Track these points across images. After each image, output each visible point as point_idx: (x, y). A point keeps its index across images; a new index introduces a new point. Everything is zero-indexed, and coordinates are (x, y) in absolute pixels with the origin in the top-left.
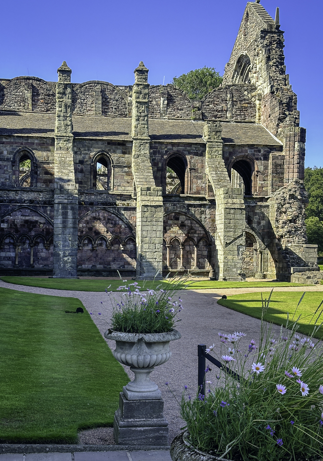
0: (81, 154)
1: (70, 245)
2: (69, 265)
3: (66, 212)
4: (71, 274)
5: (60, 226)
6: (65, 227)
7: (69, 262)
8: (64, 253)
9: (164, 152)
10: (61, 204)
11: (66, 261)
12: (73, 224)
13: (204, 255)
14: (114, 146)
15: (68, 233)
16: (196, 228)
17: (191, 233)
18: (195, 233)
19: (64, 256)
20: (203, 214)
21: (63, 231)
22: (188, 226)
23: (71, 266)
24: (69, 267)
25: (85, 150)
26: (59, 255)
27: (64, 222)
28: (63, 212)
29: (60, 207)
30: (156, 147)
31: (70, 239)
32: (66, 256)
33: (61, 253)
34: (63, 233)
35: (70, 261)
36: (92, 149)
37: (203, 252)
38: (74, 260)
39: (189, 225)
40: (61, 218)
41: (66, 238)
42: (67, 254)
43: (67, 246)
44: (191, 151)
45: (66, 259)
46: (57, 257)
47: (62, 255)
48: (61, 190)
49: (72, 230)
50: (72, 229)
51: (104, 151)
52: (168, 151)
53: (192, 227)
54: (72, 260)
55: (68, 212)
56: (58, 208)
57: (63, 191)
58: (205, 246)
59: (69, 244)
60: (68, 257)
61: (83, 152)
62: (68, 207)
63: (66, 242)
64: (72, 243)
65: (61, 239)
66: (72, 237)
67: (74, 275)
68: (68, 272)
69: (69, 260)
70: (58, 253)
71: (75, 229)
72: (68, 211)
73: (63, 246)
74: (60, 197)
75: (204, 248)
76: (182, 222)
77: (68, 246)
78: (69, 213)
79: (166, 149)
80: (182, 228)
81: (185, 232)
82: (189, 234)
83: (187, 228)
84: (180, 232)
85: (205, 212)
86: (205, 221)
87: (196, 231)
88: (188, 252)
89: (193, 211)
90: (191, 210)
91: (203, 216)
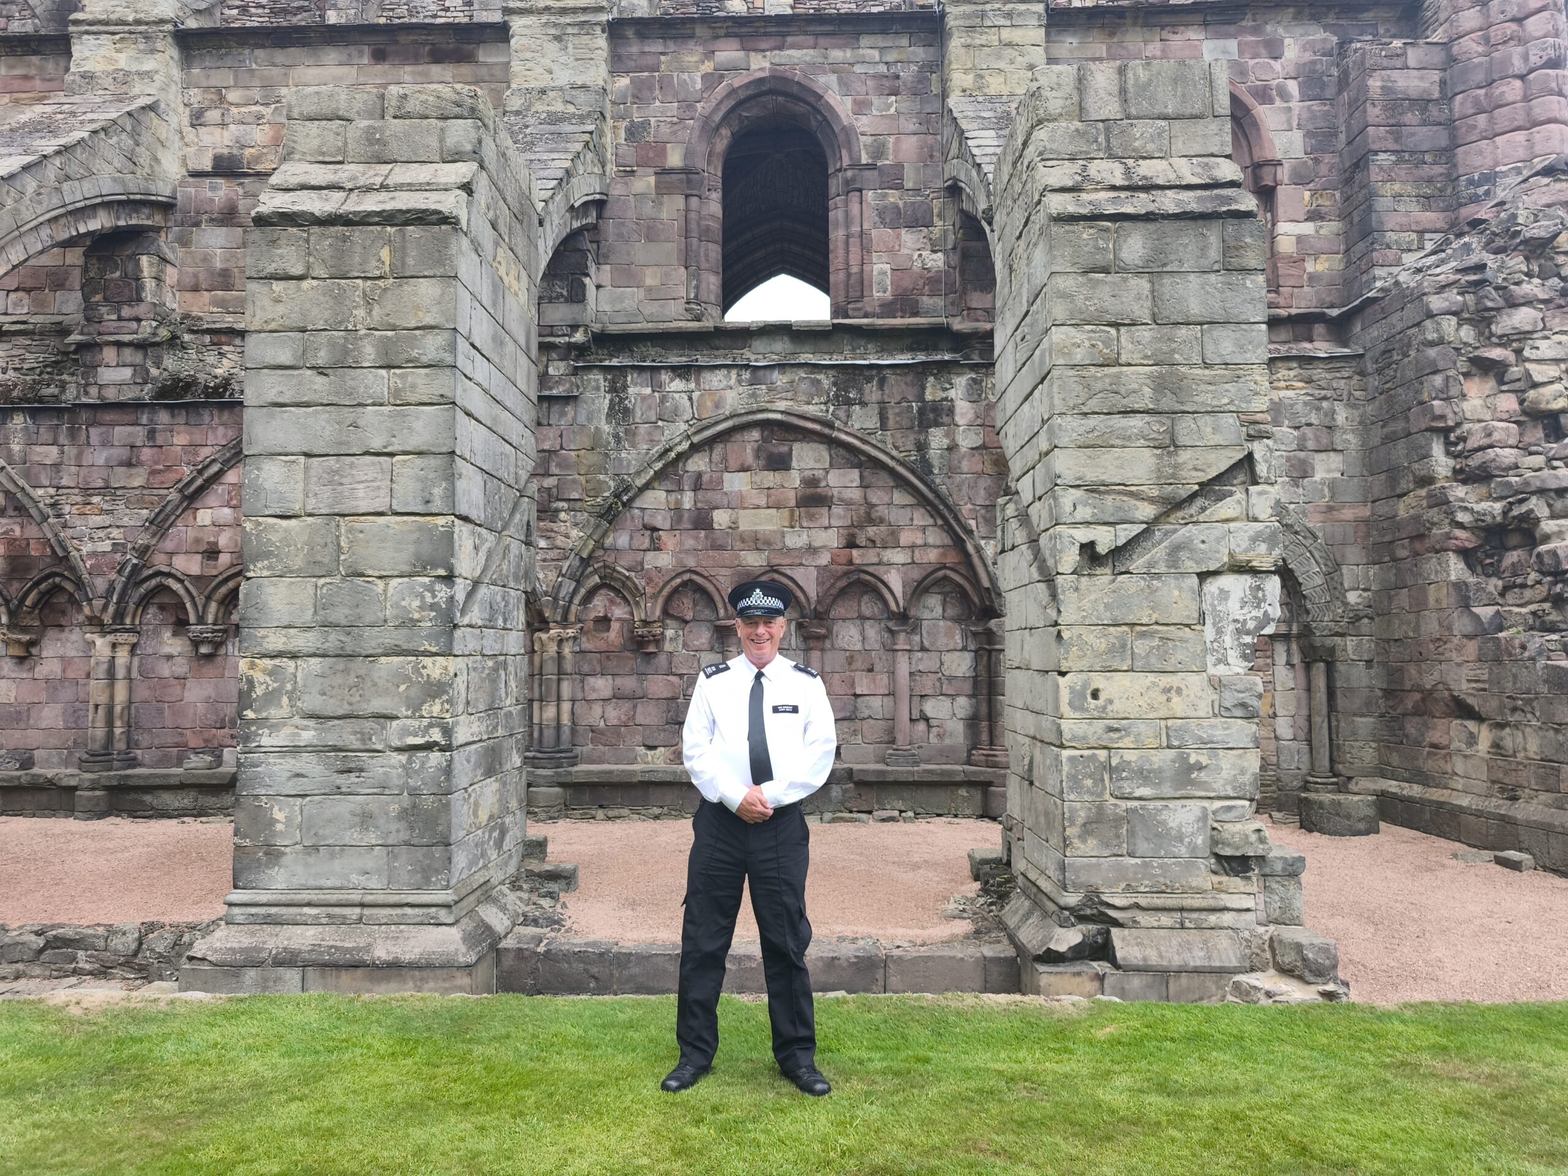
0: (223, 125)
9: (694, 82)
13: (951, 679)
14: (408, 68)
16: (896, 516)
17: (861, 540)
18: (892, 541)
20: (937, 424)
22: (848, 503)
25: (251, 101)
30: (650, 60)
37: (947, 658)
39: (855, 494)
44: (858, 69)
52: (722, 77)
53: (872, 506)
58: (957, 620)
75: (950, 634)
76: (811, 482)
79: (708, 67)
80: (811, 517)
81: (831, 539)
82: (855, 552)
83: (839, 516)
84: (796, 540)
85: (951, 411)
86: (952, 470)
87: (894, 534)
88: (850, 660)
89: (873, 411)
90: (863, 404)
91: (937, 439)
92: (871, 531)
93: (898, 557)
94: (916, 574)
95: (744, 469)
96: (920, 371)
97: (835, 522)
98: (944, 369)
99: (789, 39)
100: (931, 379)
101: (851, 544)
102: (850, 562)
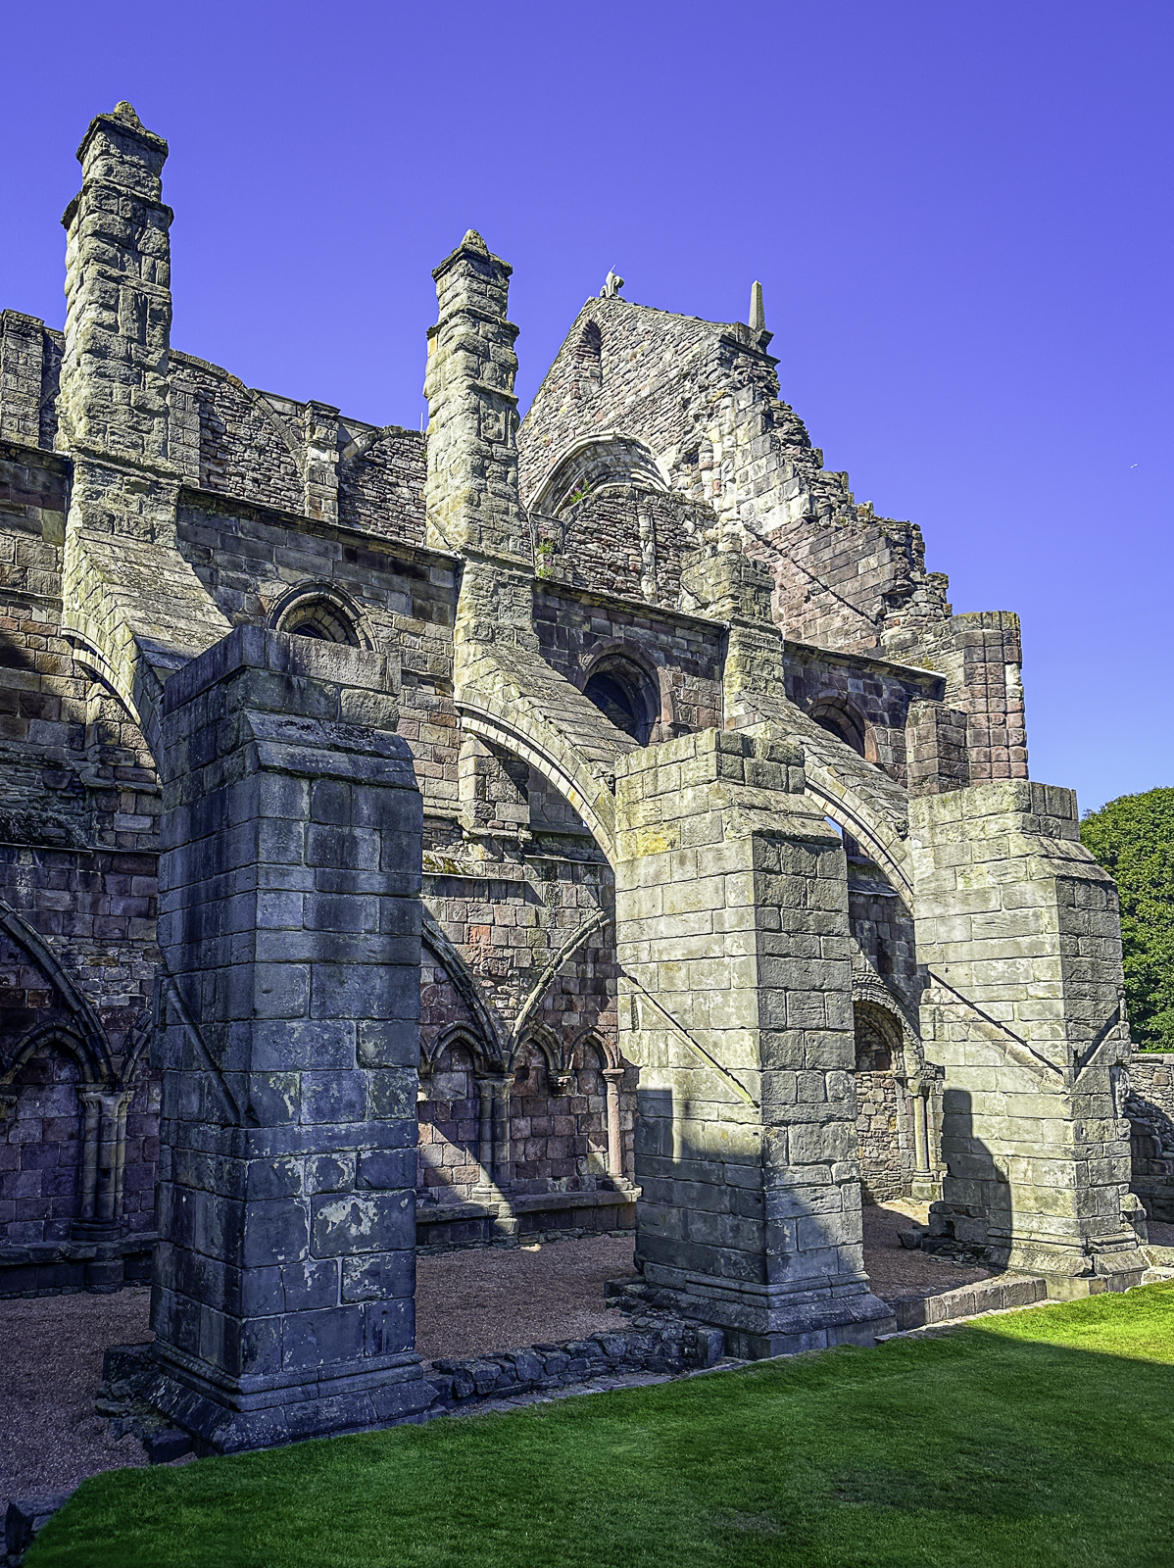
1: (369, 1103)
2: (360, 1265)
3: (342, 840)
4: (377, 1335)
5: (304, 946)
6: (332, 957)
7: (362, 1240)
8: (327, 1167)
9: (579, 636)
10: (311, 777)
11: (342, 1230)
12: (389, 934)
14: (375, 573)
15: (356, 1006)
19: (329, 1194)
21: (320, 991)
23: (373, 1273)
24: (359, 1282)
25: (237, 567)
26: (287, 1184)
27: (331, 919)
28: (321, 844)
29: (304, 803)
30: (549, 613)
31: (370, 1048)
32: (340, 1195)
33: (298, 1166)
34: (321, 1006)
35: (365, 1228)
36: (269, 566)
38: (395, 1214)
40: (309, 883)
41: (337, 1042)
42: (349, 1176)
43: (351, 1105)
44: (675, 653)
45: (335, 1214)
46: (276, 1209)
47: (308, 1187)
48: (289, 686)
49: (380, 980)
50: (382, 971)
51: (328, 587)
52: (596, 637)
54: (382, 1218)
55: (354, 841)
56: (289, 805)
57: (302, 691)
59: (362, 1091)
60: (351, 1200)
61: (223, 573)
62: (354, 803)
63: (339, 1079)
64: (382, 1086)
65: (306, 1055)
66: (384, 1032)
67: (394, 1342)
68: (352, 1319)
69: (359, 1222)
70: (281, 1173)
71: (402, 974)
72: (358, 832)
73: (318, 1113)
74: (292, 731)
77: (355, 1109)
78: (364, 851)
79: (586, 628)
99: (636, 619)
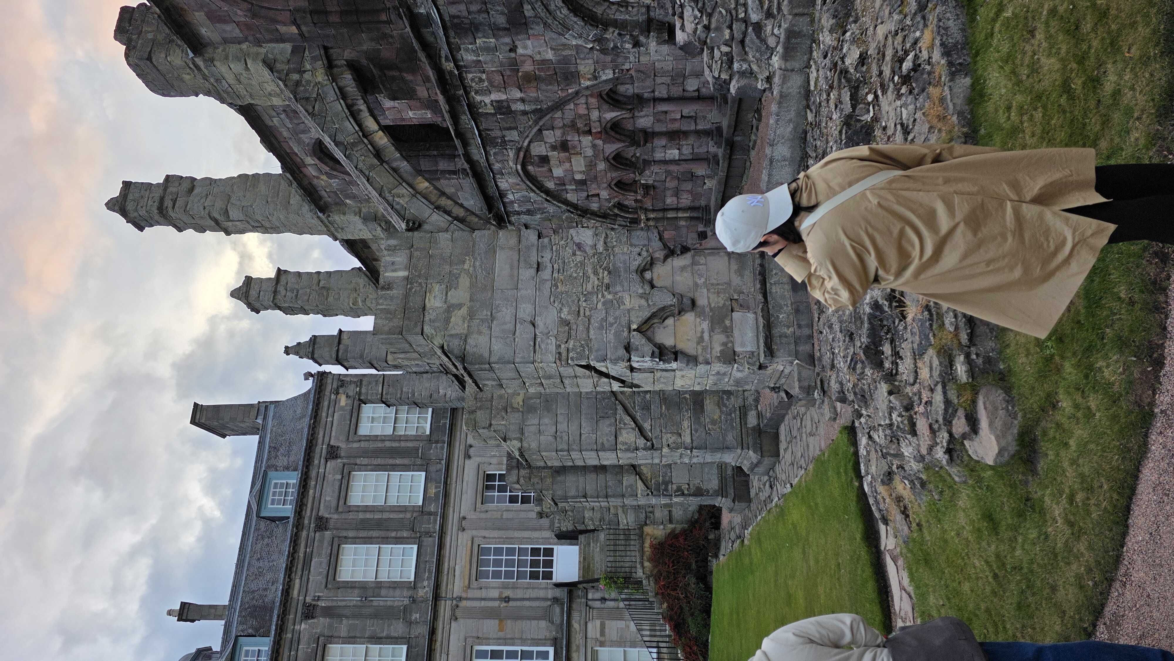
16: (569, 116)
17: (586, 129)
18: (586, 117)
20: (509, 107)
22: (564, 135)
39: (558, 132)
53: (564, 125)
76: (554, 148)
80: (574, 147)
81: (587, 140)
82: (594, 131)
83: (573, 138)
84: (589, 152)
85: (498, 102)
86: (537, 100)
87: (580, 116)
88: (659, 121)
89: (506, 133)
90: (504, 137)
91: (519, 107)
92: (579, 125)
93: (595, 115)
94: (606, 107)
95: (551, 170)
96: (475, 116)
97: (576, 138)
98: (472, 107)
99: (288, 151)
100: (480, 111)
101: (589, 132)
102: (600, 132)
